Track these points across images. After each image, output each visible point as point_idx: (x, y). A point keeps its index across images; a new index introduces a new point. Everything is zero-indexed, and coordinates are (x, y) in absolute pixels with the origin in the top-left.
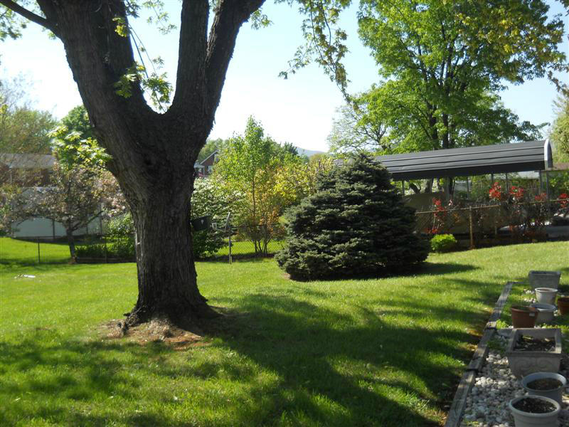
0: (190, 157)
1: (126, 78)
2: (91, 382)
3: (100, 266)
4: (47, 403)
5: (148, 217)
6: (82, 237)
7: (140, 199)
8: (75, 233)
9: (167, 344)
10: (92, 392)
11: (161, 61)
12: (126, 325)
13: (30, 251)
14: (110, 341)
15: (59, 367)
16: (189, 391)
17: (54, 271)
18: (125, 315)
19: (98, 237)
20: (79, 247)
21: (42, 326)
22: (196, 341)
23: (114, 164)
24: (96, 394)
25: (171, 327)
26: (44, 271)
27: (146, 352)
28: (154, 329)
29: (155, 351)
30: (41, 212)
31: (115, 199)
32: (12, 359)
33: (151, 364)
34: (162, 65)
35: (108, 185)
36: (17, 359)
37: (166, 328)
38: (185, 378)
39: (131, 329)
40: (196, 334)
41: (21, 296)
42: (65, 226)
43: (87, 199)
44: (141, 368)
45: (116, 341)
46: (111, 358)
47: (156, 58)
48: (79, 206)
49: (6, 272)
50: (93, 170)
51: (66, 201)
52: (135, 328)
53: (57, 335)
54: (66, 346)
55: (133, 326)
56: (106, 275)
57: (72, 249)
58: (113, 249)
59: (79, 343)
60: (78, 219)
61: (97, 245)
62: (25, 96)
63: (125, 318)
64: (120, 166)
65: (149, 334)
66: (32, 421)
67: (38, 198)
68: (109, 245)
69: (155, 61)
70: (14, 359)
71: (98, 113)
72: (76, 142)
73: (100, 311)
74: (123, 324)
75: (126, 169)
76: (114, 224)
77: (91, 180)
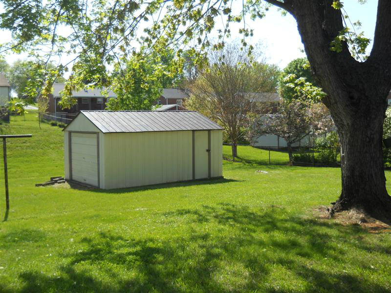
0: (383, 94)
1: (338, 38)
2: (311, 246)
3: (309, 168)
4: (283, 255)
5: (351, 136)
6: (297, 148)
7: (346, 124)
8: (293, 145)
9: (363, 227)
10: (312, 253)
11: (359, 24)
12: (333, 210)
13: (264, 155)
14: (322, 220)
15: (289, 233)
16: (382, 263)
17: (279, 169)
18: (332, 203)
19: (307, 149)
20: (295, 155)
21: (275, 205)
22: (385, 228)
23: (327, 98)
24: (315, 255)
25: (366, 215)
26: (272, 169)
27: (348, 231)
28: (353, 215)
29: (354, 231)
30: (271, 131)
31: (320, 123)
32: (259, 224)
33: (352, 239)
34: (361, 27)
35: (315, 113)
36: (262, 224)
37: (362, 216)
38: (379, 253)
39: (336, 214)
40: (385, 223)
41: (260, 184)
42: (287, 141)
43: (301, 123)
44: (345, 241)
45: (326, 220)
46: (324, 232)
47: (356, 21)
48: (296, 128)
49: (249, 168)
50: (305, 103)
51: (287, 124)
52: (339, 213)
53: (286, 212)
54: (292, 220)
55: (337, 212)
56: (314, 175)
57: (290, 156)
58: (318, 157)
59: (300, 219)
60: (295, 136)
61: (307, 154)
62: (262, 55)
63: (333, 205)
64: (331, 100)
65: (350, 218)
66: (275, 265)
67: (270, 122)
68: (316, 154)
69: (355, 24)
70: (260, 224)
71: (318, 64)
72: (302, 84)
73: (312, 198)
74: (330, 209)
75: (336, 103)
76: (319, 140)
77: (304, 110)
